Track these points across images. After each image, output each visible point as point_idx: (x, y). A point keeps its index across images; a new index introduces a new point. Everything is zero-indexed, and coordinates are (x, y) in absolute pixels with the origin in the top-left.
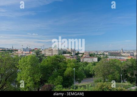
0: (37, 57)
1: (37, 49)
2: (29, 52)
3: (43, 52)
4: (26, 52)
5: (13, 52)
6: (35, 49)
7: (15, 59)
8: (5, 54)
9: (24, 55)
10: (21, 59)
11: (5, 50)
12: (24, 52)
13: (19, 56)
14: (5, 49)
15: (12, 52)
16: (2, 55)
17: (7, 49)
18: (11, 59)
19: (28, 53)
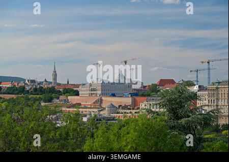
0: (172, 128)
1: (172, 82)
2: (128, 101)
3: (204, 104)
4: (116, 101)
5: (56, 101)
6: (163, 82)
7: (67, 134)
8: (27, 110)
9: (105, 113)
10: (92, 136)
11: (22, 90)
12: (108, 101)
13: (85, 119)
14: (22, 84)
15: (50, 100)
16: (15, 115)
17: (33, 81)
18: (52, 134)
19: (125, 107)
